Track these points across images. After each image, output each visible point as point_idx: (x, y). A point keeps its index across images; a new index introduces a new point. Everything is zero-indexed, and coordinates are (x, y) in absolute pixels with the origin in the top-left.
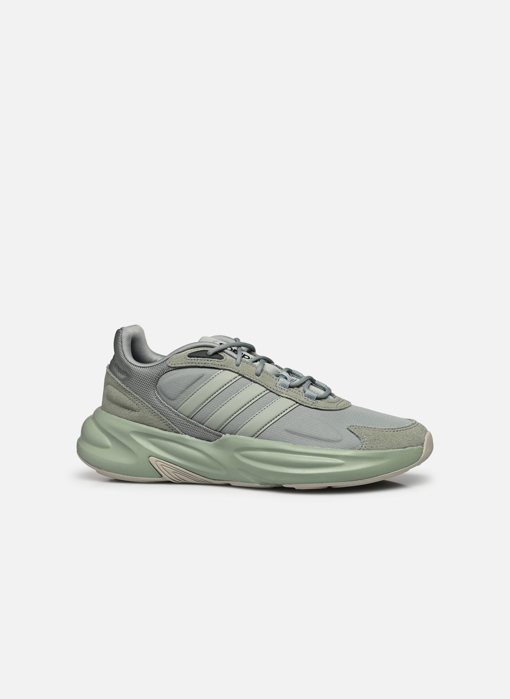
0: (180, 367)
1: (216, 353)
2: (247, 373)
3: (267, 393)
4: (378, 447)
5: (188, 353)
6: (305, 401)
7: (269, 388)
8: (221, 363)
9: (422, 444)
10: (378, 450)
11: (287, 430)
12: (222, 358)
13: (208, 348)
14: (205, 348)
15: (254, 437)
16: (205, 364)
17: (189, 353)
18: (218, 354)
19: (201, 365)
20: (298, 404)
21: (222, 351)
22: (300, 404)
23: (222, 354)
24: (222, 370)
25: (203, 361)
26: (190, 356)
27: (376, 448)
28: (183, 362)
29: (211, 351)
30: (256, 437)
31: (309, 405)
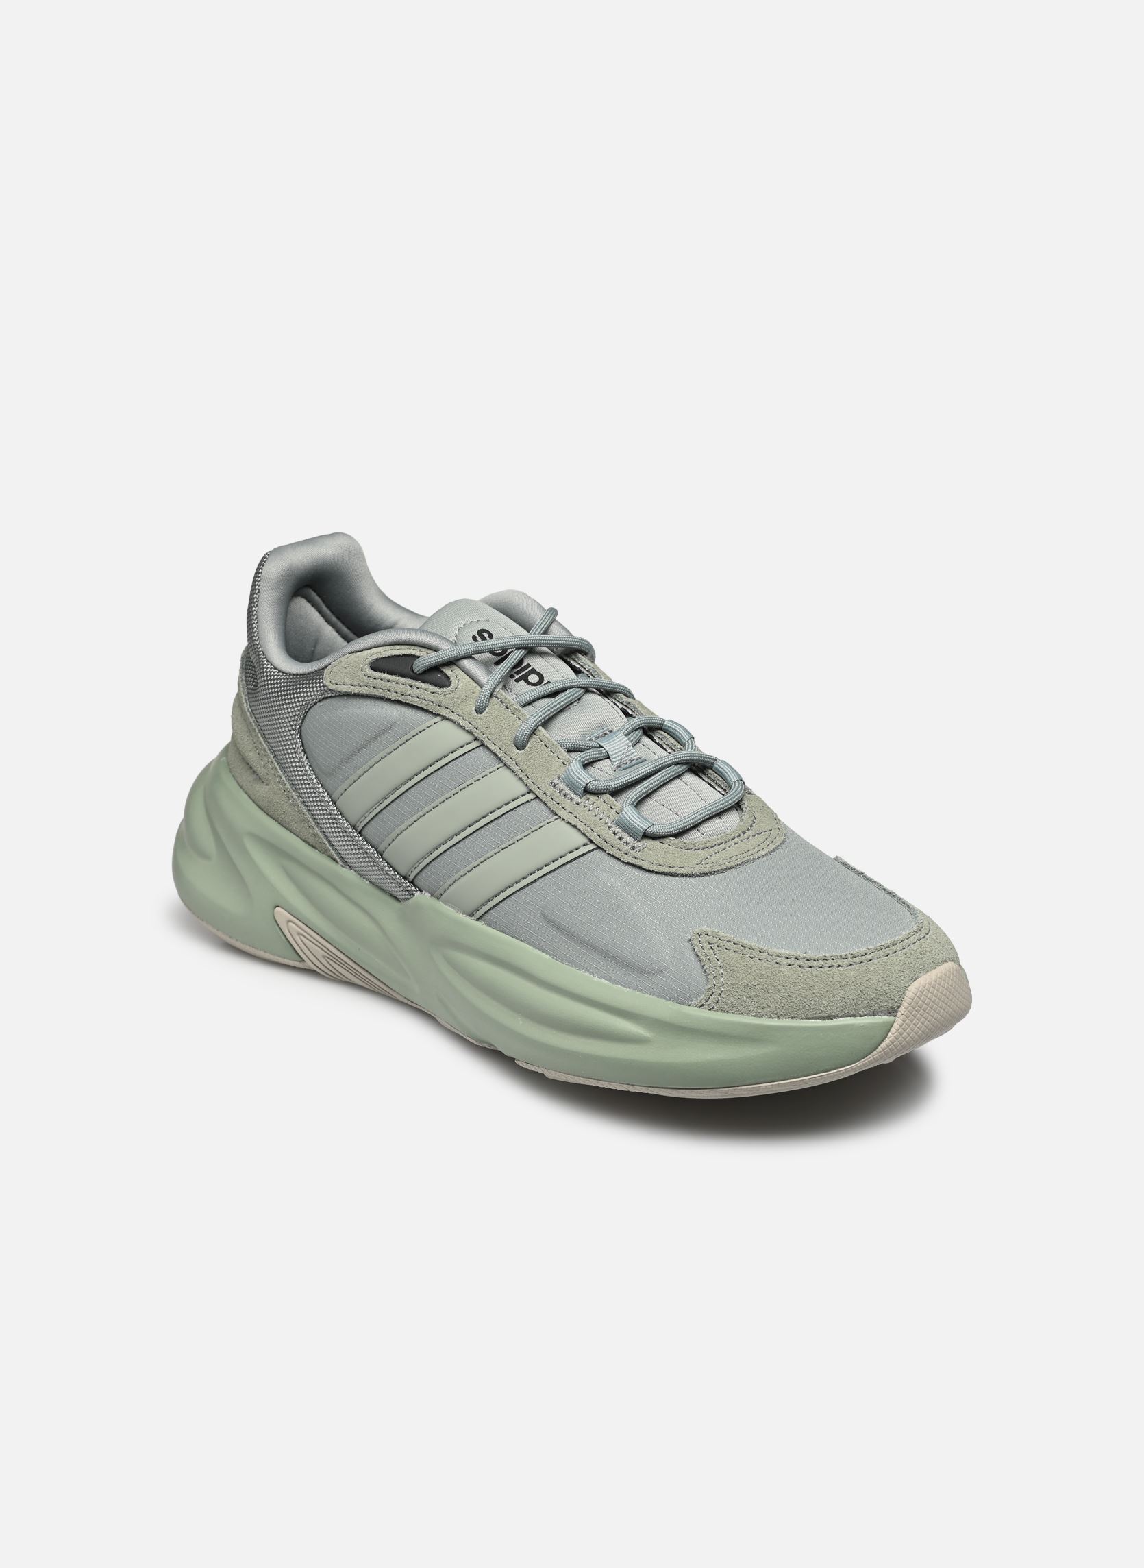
0: (346, 692)
1: (436, 668)
2: (494, 737)
3: (528, 802)
4: (751, 1008)
5: (370, 659)
6: (612, 839)
7: (533, 788)
8: (441, 698)
9: (893, 1012)
10: (748, 1014)
11: (544, 916)
12: (444, 683)
13: (424, 650)
14: (416, 648)
15: (473, 918)
16: (403, 695)
17: (375, 657)
18: (441, 672)
19: (393, 696)
20: (591, 847)
21: (452, 662)
22: (598, 848)
23: (448, 672)
24: (438, 719)
25: (400, 688)
26: (377, 666)
27: (743, 1010)
28: (355, 683)
29: (426, 659)
30: (479, 918)
31: (618, 854)
